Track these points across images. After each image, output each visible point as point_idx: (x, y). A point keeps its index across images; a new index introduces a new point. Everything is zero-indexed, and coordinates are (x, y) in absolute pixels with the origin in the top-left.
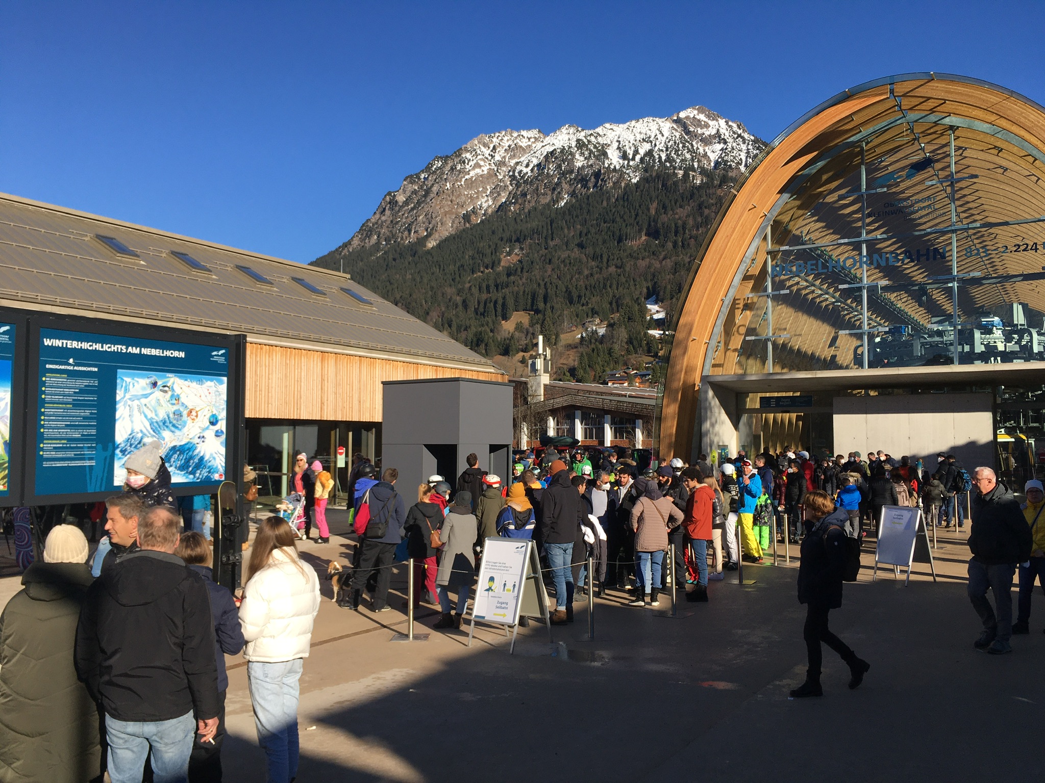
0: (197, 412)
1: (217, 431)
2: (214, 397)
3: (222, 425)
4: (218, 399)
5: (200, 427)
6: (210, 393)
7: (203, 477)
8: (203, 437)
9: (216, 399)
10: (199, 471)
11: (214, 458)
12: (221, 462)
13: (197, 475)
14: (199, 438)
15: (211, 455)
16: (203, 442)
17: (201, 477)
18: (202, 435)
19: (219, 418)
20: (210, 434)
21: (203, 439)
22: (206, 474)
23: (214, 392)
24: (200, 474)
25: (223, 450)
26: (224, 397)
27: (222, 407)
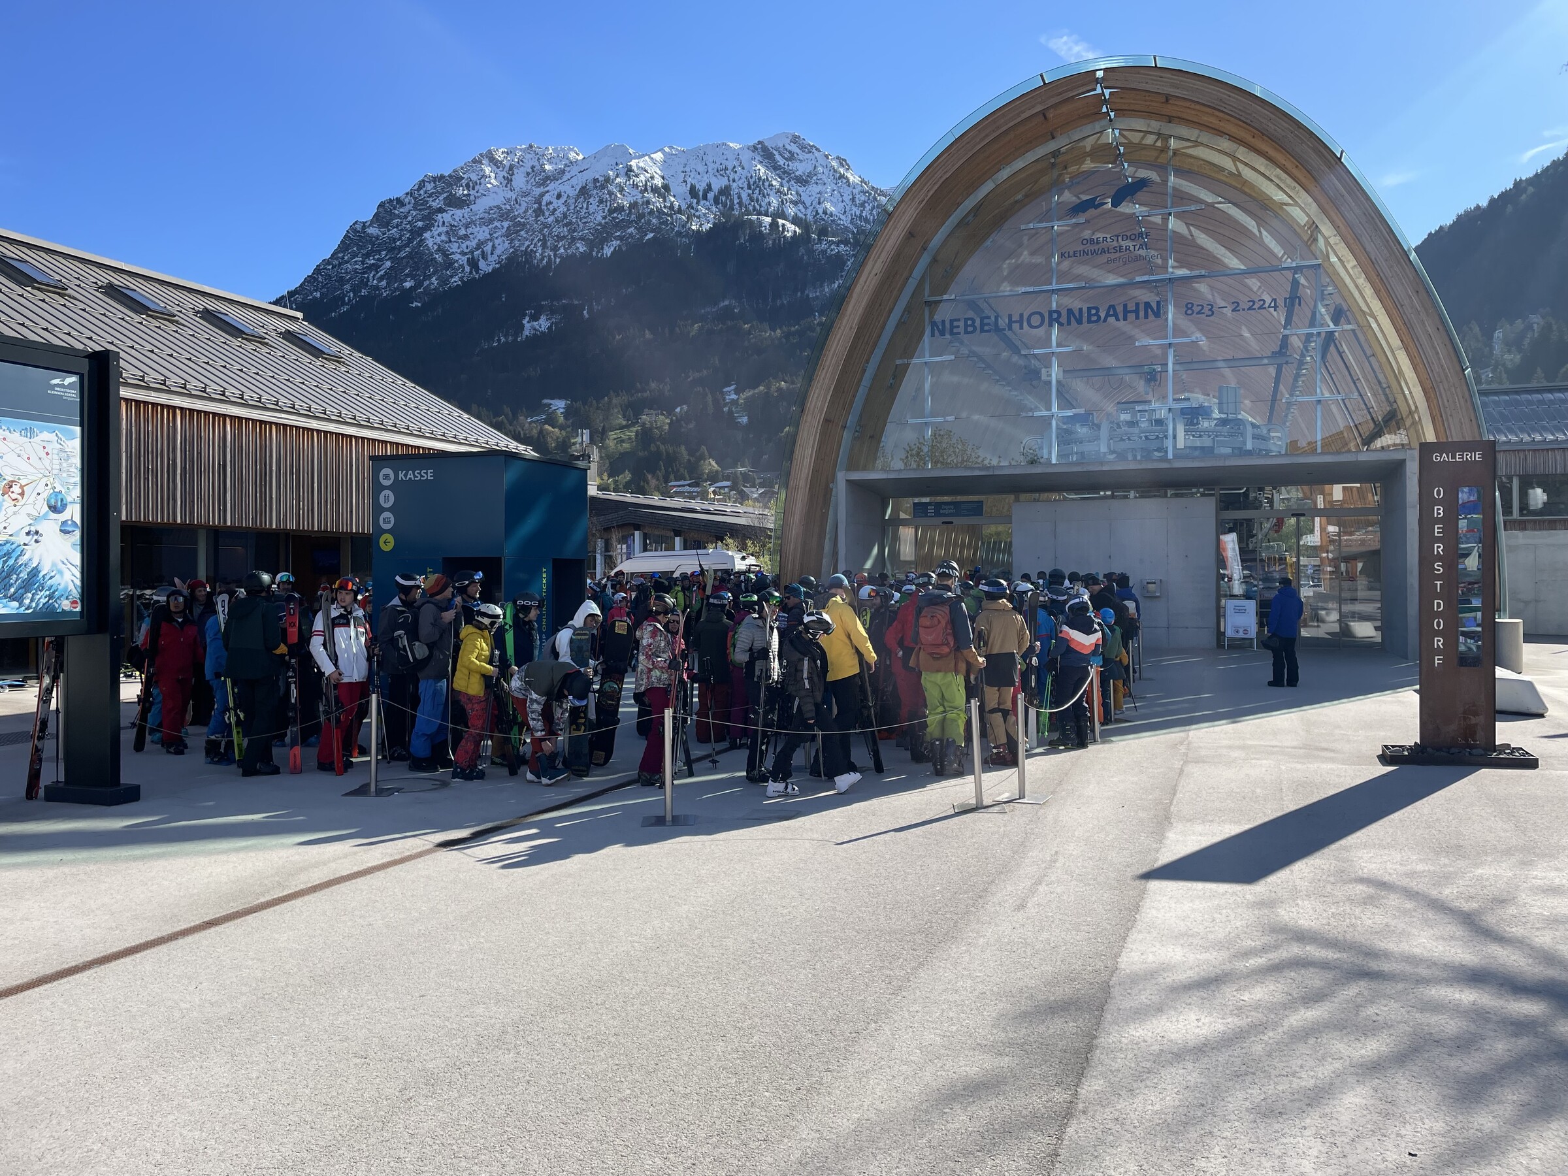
0: (22, 487)
1: (64, 523)
2: (57, 462)
3: (74, 512)
4: (64, 465)
5: (29, 515)
6: (47, 454)
7: (37, 605)
8: (37, 532)
9: (60, 464)
10: (30, 595)
11: (61, 572)
12: (74, 579)
13: (27, 602)
14: (28, 534)
15: (54, 565)
16: (37, 541)
17: (34, 605)
18: (33, 529)
19: (69, 499)
20: (50, 527)
21: (36, 537)
22: (44, 601)
23: (55, 451)
24: (32, 600)
25: (76, 558)
26: (77, 461)
27: (73, 480)
